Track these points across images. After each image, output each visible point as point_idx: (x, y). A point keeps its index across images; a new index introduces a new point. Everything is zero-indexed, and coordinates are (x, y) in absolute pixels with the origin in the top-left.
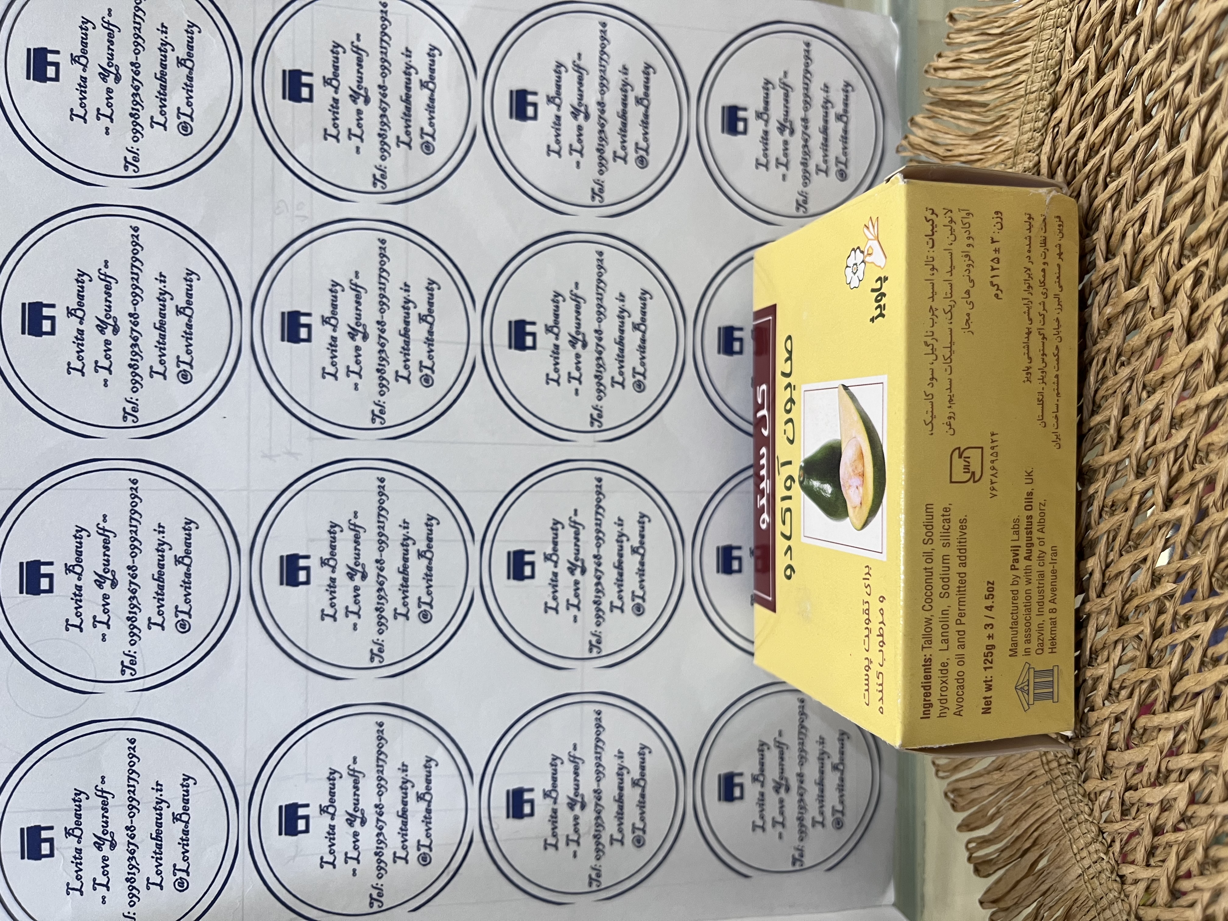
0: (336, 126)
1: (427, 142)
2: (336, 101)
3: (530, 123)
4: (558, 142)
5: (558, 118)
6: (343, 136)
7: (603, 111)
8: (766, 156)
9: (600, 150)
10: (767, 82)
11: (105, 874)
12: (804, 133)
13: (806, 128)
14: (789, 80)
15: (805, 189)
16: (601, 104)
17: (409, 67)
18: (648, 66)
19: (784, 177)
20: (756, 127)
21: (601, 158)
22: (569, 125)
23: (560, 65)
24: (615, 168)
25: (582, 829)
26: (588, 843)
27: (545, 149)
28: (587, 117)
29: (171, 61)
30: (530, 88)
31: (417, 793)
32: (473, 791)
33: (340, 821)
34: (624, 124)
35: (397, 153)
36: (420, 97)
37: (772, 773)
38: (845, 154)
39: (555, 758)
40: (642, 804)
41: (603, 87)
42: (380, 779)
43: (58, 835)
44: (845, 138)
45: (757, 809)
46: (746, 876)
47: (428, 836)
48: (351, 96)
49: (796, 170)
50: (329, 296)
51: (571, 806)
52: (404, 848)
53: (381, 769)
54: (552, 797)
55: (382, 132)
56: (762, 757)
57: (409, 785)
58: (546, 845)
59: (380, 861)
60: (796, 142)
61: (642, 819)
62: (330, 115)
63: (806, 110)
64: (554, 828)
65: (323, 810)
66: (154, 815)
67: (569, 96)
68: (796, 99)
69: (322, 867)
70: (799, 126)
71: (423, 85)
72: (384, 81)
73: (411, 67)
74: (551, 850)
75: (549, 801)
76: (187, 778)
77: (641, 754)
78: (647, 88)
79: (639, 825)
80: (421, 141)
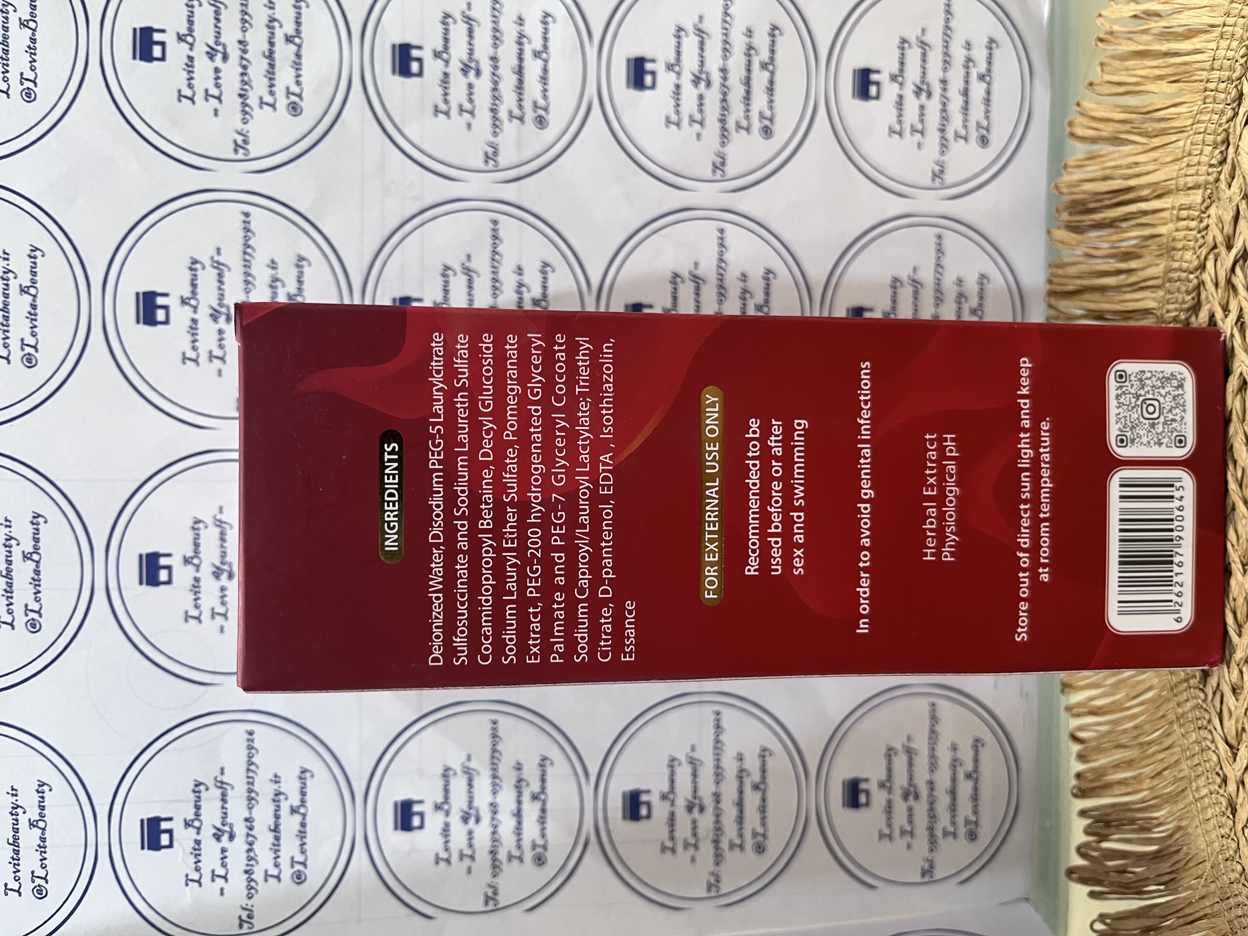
0: (446, 101)
1: (540, 116)
2: (446, 75)
3: (648, 93)
4: (677, 112)
5: (678, 87)
6: (454, 111)
7: (725, 79)
8: (900, 122)
9: (723, 121)
10: (904, 41)
11: (224, 865)
12: (942, 96)
13: (945, 90)
14: (927, 39)
15: (942, 158)
16: (724, 70)
17: (521, 36)
18: (774, 28)
19: (919, 145)
20: (890, 91)
21: (724, 129)
22: (689, 94)
23: (680, 29)
24: (738, 139)
25: (701, 832)
26: (707, 848)
27: (664, 120)
28: (709, 84)
29: (279, 38)
30: (648, 54)
31: (532, 792)
32: (588, 791)
33: (455, 819)
34: (748, 92)
35: (510, 128)
36: (533, 68)
37: (900, 780)
38: (987, 118)
39: (673, 760)
40: (763, 809)
41: (726, 51)
42: (495, 777)
43: (177, 825)
44: (987, 101)
45: (884, 817)
46: (872, 887)
47: (543, 836)
48: (462, 69)
49: (933, 138)
50: (440, 281)
51: (690, 808)
52: (519, 847)
53: (495, 767)
54: (670, 799)
55: (495, 107)
56: (890, 762)
57: (524, 784)
58: (664, 849)
59: (494, 860)
60: (934, 106)
61: (764, 824)
62: (440, 91)
63: (945, 70)
64: (672, 831)
65: (438, 807)
66: (271, 807)
67: (690, 63)
68: (935, 58)
69: (437, 863)
70: (937, 89)
71: (537, 54)
72: (496, 53)
73: (524, 36)
74: (668, 854)
75: (667, 804)
76: (304, 771)
77: (762, 757)
78: (773, 51)
79: (761, 830)
80: (534, 115)
